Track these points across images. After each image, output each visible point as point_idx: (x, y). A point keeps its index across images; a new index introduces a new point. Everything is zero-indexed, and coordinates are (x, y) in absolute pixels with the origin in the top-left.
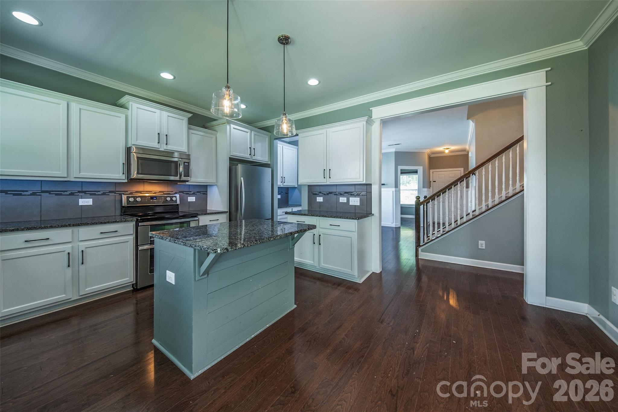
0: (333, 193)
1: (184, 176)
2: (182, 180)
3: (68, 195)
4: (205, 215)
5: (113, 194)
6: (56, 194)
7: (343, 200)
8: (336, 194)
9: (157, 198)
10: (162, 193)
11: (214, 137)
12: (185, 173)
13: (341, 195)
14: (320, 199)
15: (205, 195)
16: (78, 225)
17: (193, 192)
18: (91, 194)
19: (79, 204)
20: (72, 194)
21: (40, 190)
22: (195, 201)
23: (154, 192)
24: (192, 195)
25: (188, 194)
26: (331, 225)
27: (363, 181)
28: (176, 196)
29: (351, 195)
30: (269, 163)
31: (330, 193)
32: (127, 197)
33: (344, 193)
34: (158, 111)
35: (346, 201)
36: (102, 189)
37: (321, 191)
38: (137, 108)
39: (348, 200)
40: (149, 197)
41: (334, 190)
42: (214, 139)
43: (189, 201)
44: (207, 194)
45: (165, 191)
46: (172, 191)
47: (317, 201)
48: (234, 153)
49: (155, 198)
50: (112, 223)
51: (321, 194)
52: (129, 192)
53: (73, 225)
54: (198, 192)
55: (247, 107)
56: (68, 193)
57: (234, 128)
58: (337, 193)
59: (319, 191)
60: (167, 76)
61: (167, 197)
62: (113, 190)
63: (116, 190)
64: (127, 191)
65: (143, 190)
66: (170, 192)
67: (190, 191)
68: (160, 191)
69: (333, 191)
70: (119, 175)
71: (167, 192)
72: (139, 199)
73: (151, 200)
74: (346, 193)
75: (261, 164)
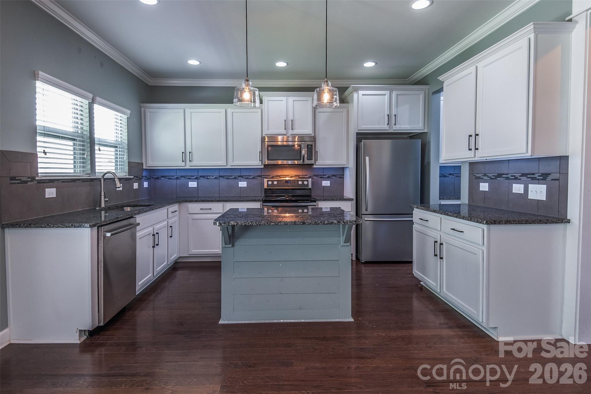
0: (503, 176)
1: (307, 160)
2: (305, 163)
3: (232, 179)
4: (324, 200)
5: (260, 178)
6: (227, 178)
7: (518, 188)
8: (507, 178)
9: (291, 182)
10: (297, 176)
11: (345, 110)
12: (308, 155)
13: (516, 179)
14: (484, 187)
15: (342, 179)
16: (226, 201)
17: (327, 176)
18: (246, 178)
19: (238, 186)
20: (235, 178)
21: (219, 175)
22: (329, 185)
23: (290, 176)
24: (326, 179)
25: (322, 178)
26: (454, 229)
27: (527, 152)
28: (308, 180)
29: (533, 179)
30: (426, 131)
31: (500, 175)
32: (267, 180)
33: (520, 176)
34: (284, 99)
35: (522, 192)
36: (253, 174)
37: (486, 172)
38: (268, 101)
39: (526, 189)
40: (285, 181)
41: (504, 169)
42: (345, 113)
43: (323, 185)
44: (343, 178)
45: (300, 175)
46: (307, 174)
47: (481, 189)
48: (362, 126)
49: (290, 182)
50: (245, 201)
51: (485, 178)
52: (271, 176)
53: (224, 201)
54: (333, 176)
55: (376, 63)
56: (232, 177)
57: (363, 95)
58: (509, 176)
59: (484, 173)
60: (281, 64)
61: (299, 181)
62: (259, 175)
63: (262, 175)
64: (270, 176)
65: (281, 174)
66: (304, 175)
67: (324, 174)
68: (296, 175)
69: (503, 172)
70: (257, 162)
71: (302, 175)
72: (275, 183)
73: (286, 184)
74: (523, 175)
75: (412, 135)
